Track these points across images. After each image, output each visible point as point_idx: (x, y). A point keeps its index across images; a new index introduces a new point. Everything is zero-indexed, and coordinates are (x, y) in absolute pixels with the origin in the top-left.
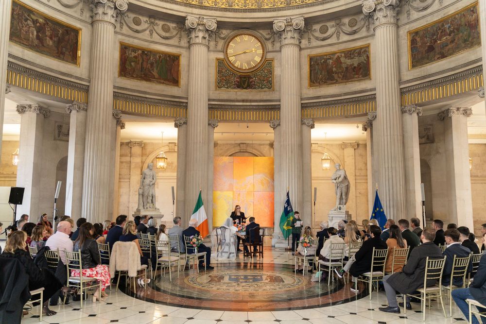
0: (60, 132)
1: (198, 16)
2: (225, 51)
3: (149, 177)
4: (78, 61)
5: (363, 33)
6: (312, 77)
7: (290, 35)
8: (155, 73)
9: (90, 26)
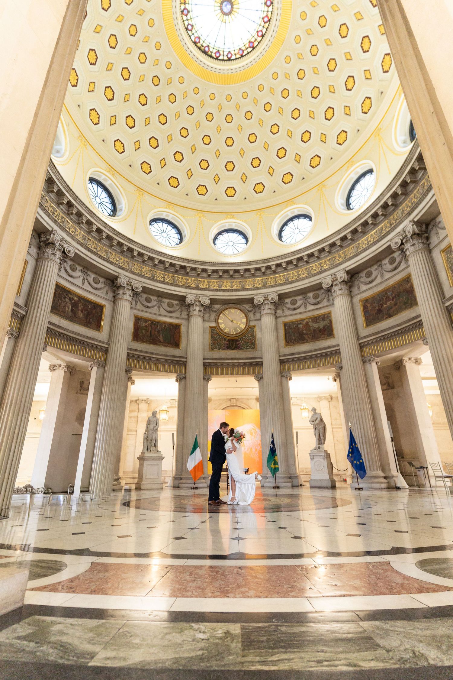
0: (81, 387)
1: (195, 295)
2: (216, 321)
3: (152, 423)
4: (101, 328)
5: (325, 303)
6: (287, 337)
7: (267, 306)
8: (161, 338)
9: (112, 304)
